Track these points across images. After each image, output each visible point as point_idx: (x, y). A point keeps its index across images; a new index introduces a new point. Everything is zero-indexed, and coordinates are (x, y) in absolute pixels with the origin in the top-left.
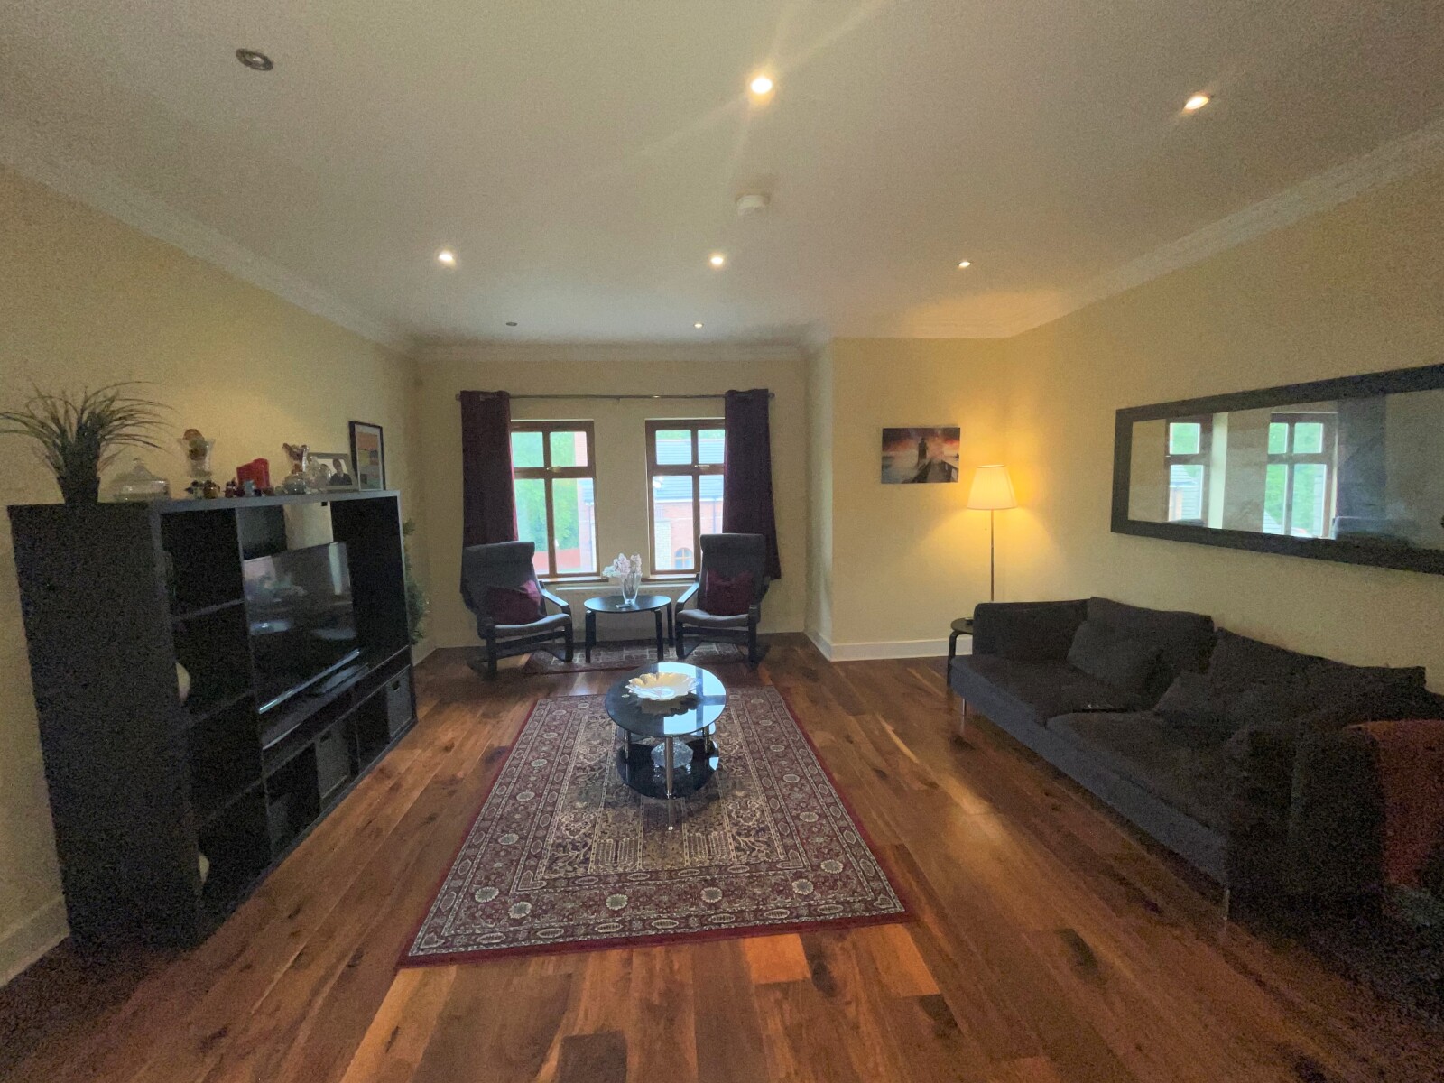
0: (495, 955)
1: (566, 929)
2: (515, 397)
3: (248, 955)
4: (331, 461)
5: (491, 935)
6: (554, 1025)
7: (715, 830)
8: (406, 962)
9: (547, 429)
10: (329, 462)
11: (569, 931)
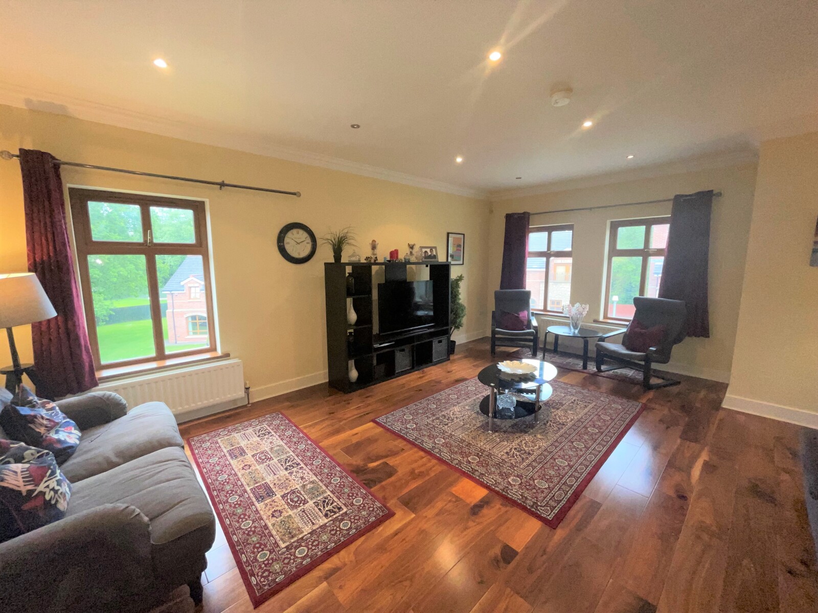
0: (393, 433)
1: (416, 437)
2: (533, 214)
3: (350, 401)
4: (429, 249)
5: (397, 427)
6: (386, 456)
7: (507, 442)
8: (374, 421)
9: (550, 230)
10: (428, 250)
11: (416, 439)
